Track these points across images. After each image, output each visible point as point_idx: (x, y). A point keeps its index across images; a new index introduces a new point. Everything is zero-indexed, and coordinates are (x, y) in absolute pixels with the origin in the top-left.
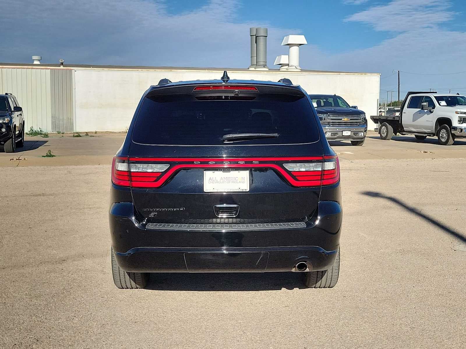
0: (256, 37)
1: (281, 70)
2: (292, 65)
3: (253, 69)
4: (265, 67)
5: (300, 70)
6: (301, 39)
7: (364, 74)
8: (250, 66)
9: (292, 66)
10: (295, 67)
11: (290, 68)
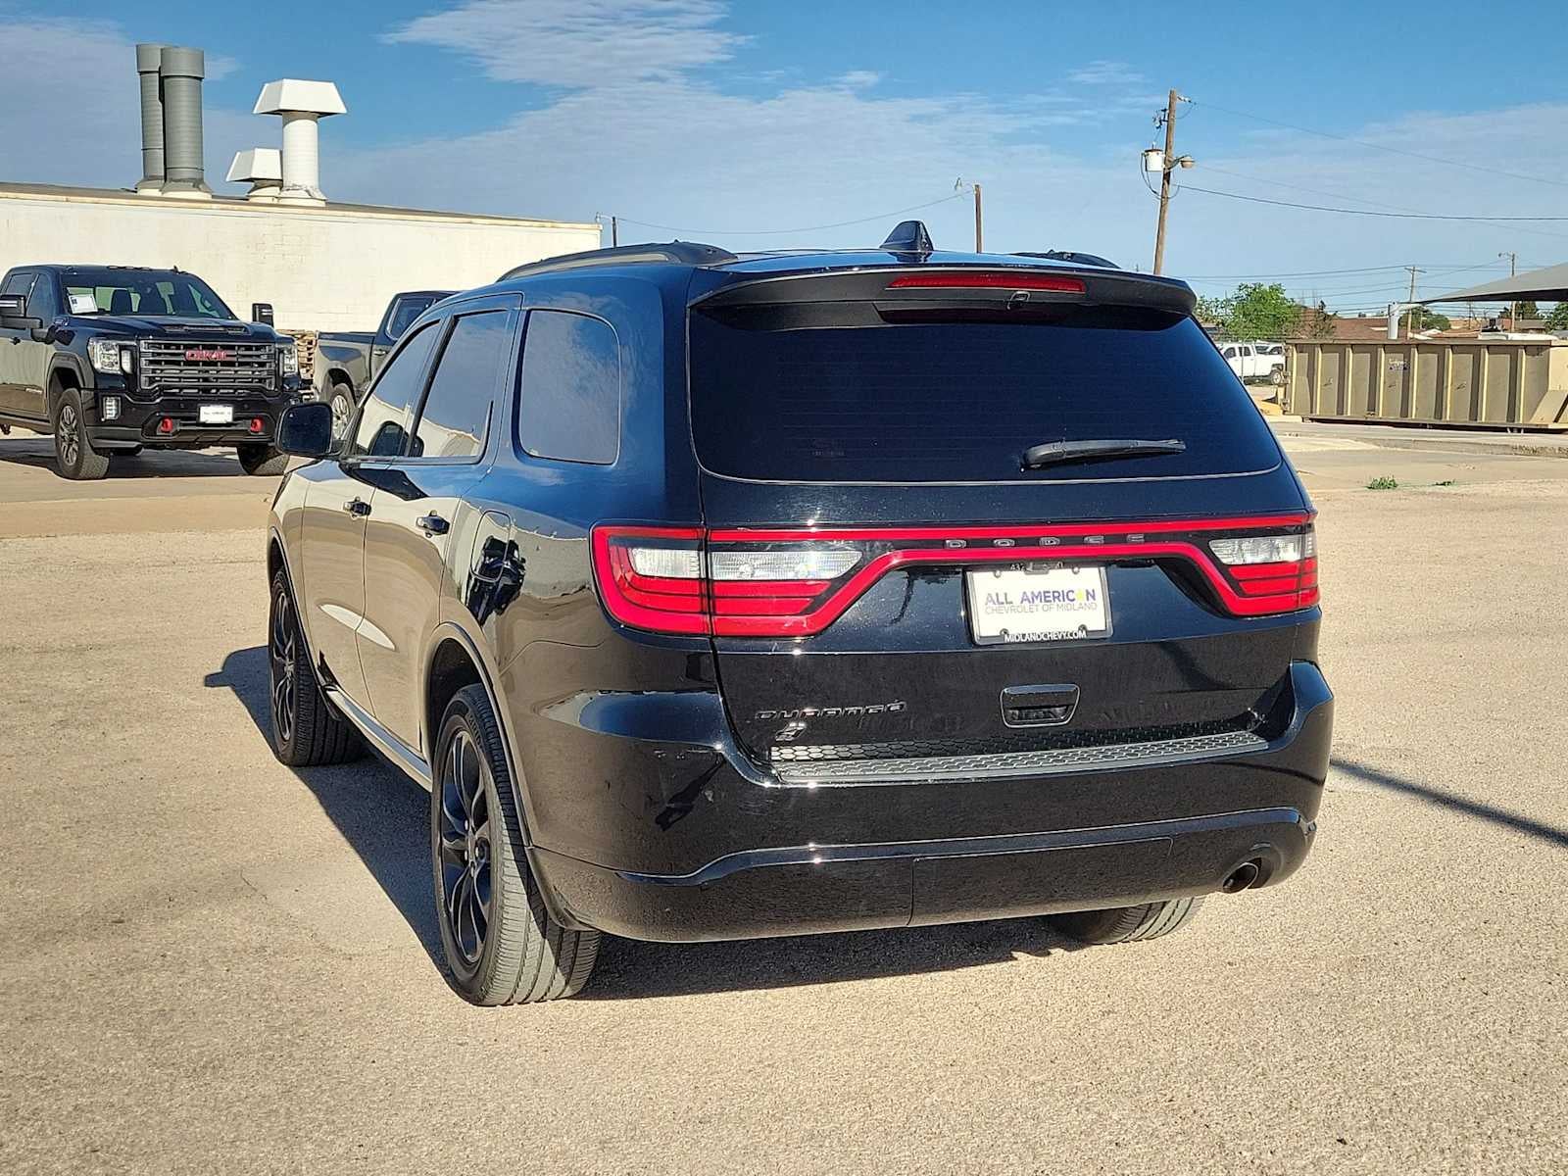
0: (162, 80)
1: (252, 200)
2: (295, 185)
3: (156, 193)
4: (201, 186)
5: (323, 204)
6: (325, 96)
7: (549, 224)
8: (142, 181)
9: (294, 188)
10: (307, 191)
11: (284, 194)
